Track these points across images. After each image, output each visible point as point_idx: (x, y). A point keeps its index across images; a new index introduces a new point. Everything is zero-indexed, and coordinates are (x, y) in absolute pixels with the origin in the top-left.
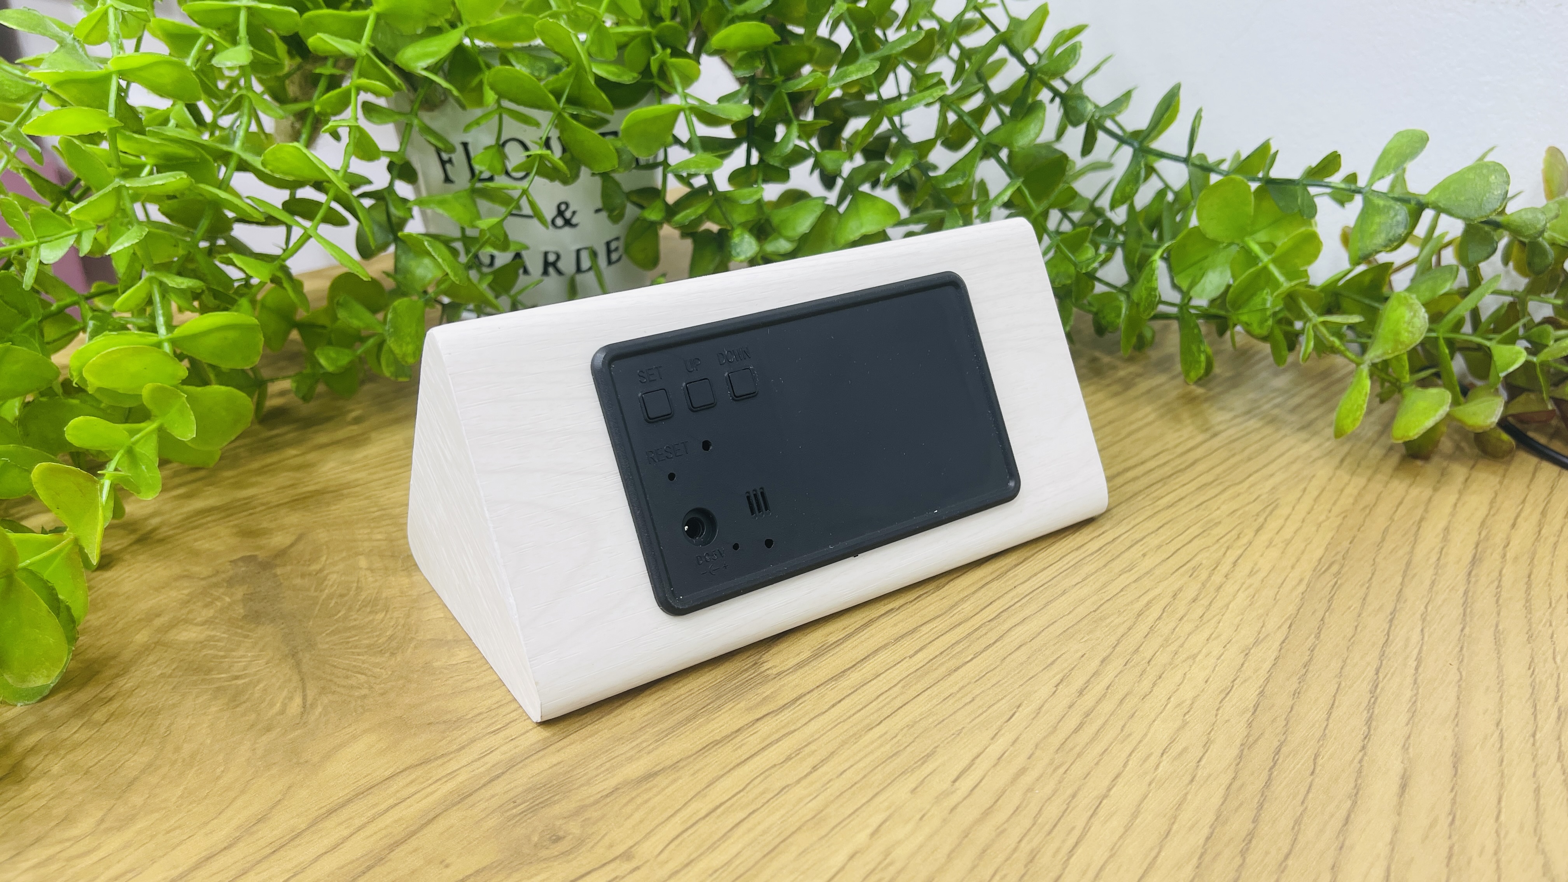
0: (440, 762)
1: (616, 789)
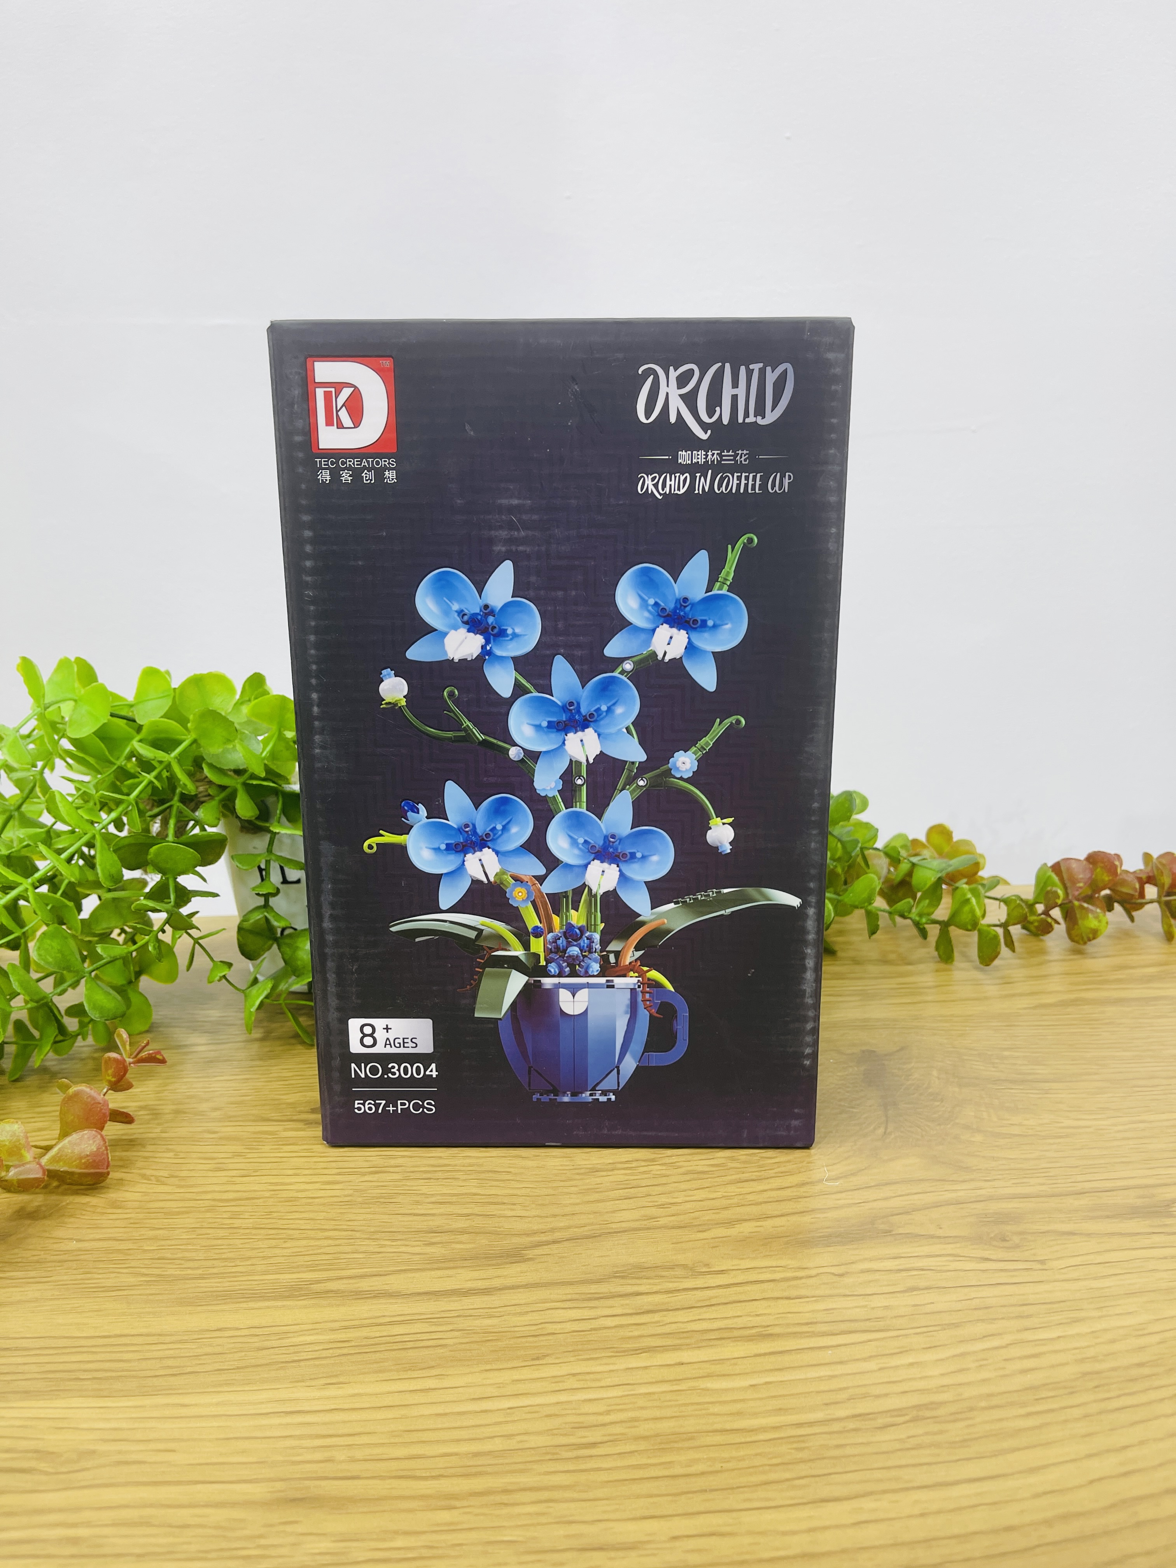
0: (950, 1183)
1: (1048, 1232)
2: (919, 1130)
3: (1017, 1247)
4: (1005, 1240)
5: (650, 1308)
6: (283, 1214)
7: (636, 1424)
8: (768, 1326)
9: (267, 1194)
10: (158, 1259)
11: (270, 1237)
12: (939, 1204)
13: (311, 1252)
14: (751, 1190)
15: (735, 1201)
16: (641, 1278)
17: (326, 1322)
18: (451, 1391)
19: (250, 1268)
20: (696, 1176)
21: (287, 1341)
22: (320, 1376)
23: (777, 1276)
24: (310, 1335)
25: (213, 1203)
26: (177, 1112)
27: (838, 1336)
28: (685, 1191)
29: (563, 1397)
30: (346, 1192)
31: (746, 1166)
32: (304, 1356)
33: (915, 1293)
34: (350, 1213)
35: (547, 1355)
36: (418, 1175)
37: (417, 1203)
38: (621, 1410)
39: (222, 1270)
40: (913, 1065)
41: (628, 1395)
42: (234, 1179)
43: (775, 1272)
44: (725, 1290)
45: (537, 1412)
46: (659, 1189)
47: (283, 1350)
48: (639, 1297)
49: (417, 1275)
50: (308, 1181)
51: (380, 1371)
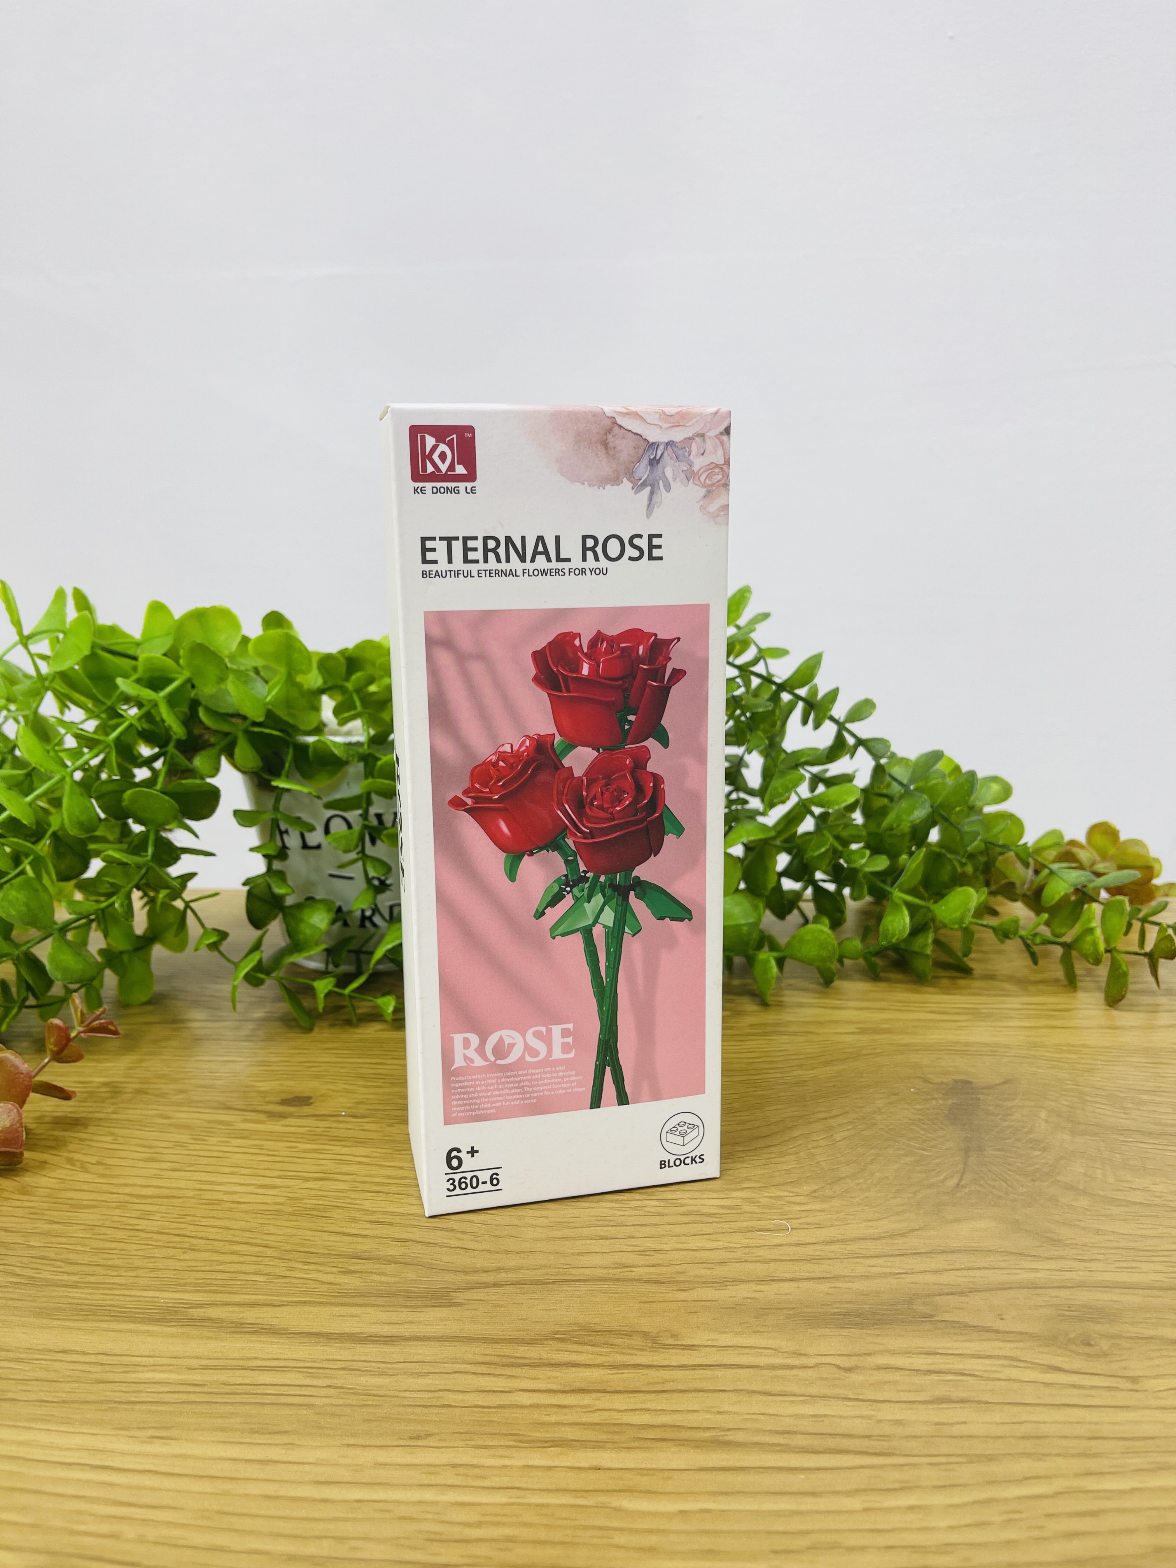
0: (1031, 1258)
2: (1004, 1185)
3: (1105, 1355)
4: (1088, 1344)
5: (583, 1385)
6: (197, 1219)
7: (510, 1545)
8: (729, 1430)
9: (191, 1194)
10: (39, 1258)
11: (171, 1245)
12: (1008, 1286)
13: (207, 1268)
14: (763, 1242)
15: (739, 1254)
16: (586, 1344)
17: (187, 1357)
18: (295, 1467)
19: (132, 1280)
20: (698, 1218)
21: (133, 1375)
22: (150, 1425)
23: (763, 1361)
24: (161, 1372)
25: (128, 1198)
26: (139, 1091)
27: (821, 1455)
28: (678, 1236)
29: (429, 1495)
30: (278, 1200)
31: (765, 1211)
32: (143, 1397)
33: (944, 1406)
34: (272, 1225)
35: (430, 1435)
36: (367, 1187)
37: (354, 1220)
38: (497, 1524)
39: (100, 1279)
40: (1017, 1101)
41: (512, 1504)
42: (164, 1173)
43: (761, 1355)
44: (687, 1372)
45: (389, 1511)
46: (647, 1231)
47: (123, 1387)
48: (573, 1370)
49: (315, 1310)
50: (242, 1182)
51: (222, 1430)
